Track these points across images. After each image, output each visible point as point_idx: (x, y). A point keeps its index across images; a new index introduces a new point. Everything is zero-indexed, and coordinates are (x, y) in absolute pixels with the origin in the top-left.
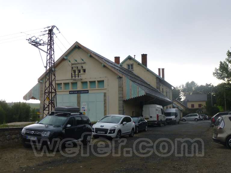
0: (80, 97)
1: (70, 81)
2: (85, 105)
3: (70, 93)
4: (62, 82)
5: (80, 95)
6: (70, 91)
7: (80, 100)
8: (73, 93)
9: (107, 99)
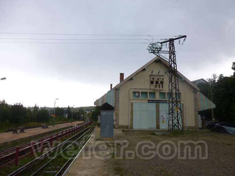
0: (159, 106)
1: (148, 91)
2: (164, 114)
3: (148, 102)
4: (140, 91)
5: (159, 104)
6: (148, 100)
7: (159, 109)
8: (152, 102)
9: (184, 109)
